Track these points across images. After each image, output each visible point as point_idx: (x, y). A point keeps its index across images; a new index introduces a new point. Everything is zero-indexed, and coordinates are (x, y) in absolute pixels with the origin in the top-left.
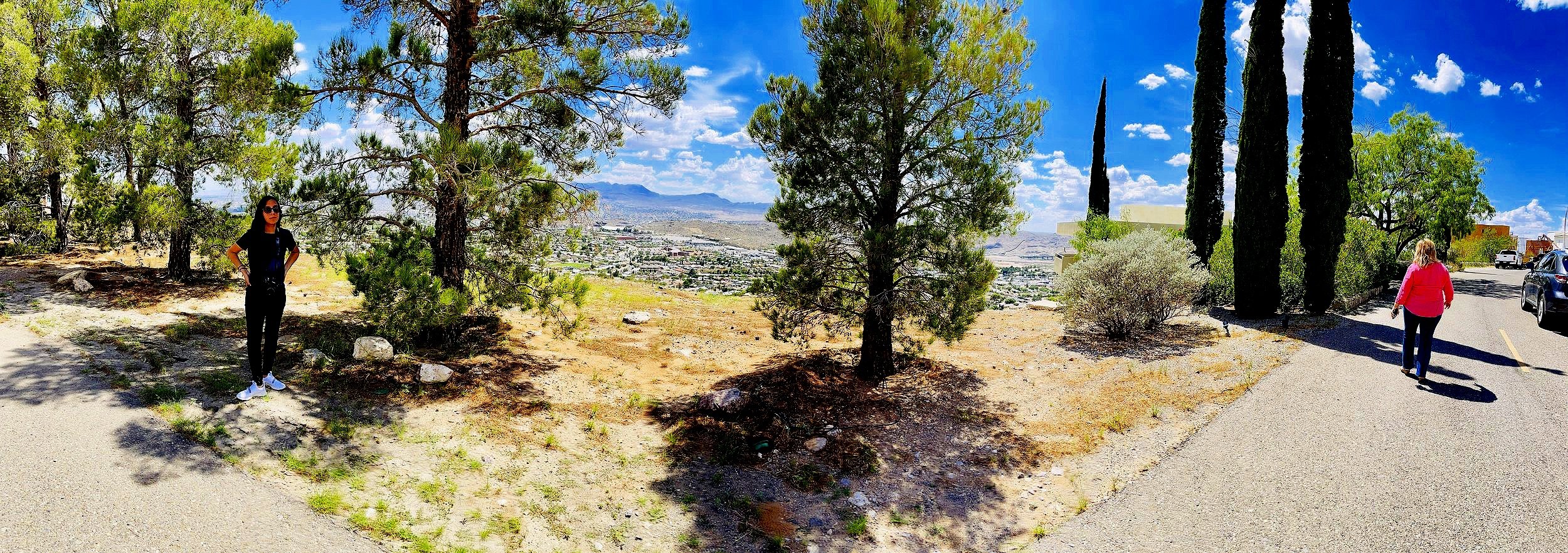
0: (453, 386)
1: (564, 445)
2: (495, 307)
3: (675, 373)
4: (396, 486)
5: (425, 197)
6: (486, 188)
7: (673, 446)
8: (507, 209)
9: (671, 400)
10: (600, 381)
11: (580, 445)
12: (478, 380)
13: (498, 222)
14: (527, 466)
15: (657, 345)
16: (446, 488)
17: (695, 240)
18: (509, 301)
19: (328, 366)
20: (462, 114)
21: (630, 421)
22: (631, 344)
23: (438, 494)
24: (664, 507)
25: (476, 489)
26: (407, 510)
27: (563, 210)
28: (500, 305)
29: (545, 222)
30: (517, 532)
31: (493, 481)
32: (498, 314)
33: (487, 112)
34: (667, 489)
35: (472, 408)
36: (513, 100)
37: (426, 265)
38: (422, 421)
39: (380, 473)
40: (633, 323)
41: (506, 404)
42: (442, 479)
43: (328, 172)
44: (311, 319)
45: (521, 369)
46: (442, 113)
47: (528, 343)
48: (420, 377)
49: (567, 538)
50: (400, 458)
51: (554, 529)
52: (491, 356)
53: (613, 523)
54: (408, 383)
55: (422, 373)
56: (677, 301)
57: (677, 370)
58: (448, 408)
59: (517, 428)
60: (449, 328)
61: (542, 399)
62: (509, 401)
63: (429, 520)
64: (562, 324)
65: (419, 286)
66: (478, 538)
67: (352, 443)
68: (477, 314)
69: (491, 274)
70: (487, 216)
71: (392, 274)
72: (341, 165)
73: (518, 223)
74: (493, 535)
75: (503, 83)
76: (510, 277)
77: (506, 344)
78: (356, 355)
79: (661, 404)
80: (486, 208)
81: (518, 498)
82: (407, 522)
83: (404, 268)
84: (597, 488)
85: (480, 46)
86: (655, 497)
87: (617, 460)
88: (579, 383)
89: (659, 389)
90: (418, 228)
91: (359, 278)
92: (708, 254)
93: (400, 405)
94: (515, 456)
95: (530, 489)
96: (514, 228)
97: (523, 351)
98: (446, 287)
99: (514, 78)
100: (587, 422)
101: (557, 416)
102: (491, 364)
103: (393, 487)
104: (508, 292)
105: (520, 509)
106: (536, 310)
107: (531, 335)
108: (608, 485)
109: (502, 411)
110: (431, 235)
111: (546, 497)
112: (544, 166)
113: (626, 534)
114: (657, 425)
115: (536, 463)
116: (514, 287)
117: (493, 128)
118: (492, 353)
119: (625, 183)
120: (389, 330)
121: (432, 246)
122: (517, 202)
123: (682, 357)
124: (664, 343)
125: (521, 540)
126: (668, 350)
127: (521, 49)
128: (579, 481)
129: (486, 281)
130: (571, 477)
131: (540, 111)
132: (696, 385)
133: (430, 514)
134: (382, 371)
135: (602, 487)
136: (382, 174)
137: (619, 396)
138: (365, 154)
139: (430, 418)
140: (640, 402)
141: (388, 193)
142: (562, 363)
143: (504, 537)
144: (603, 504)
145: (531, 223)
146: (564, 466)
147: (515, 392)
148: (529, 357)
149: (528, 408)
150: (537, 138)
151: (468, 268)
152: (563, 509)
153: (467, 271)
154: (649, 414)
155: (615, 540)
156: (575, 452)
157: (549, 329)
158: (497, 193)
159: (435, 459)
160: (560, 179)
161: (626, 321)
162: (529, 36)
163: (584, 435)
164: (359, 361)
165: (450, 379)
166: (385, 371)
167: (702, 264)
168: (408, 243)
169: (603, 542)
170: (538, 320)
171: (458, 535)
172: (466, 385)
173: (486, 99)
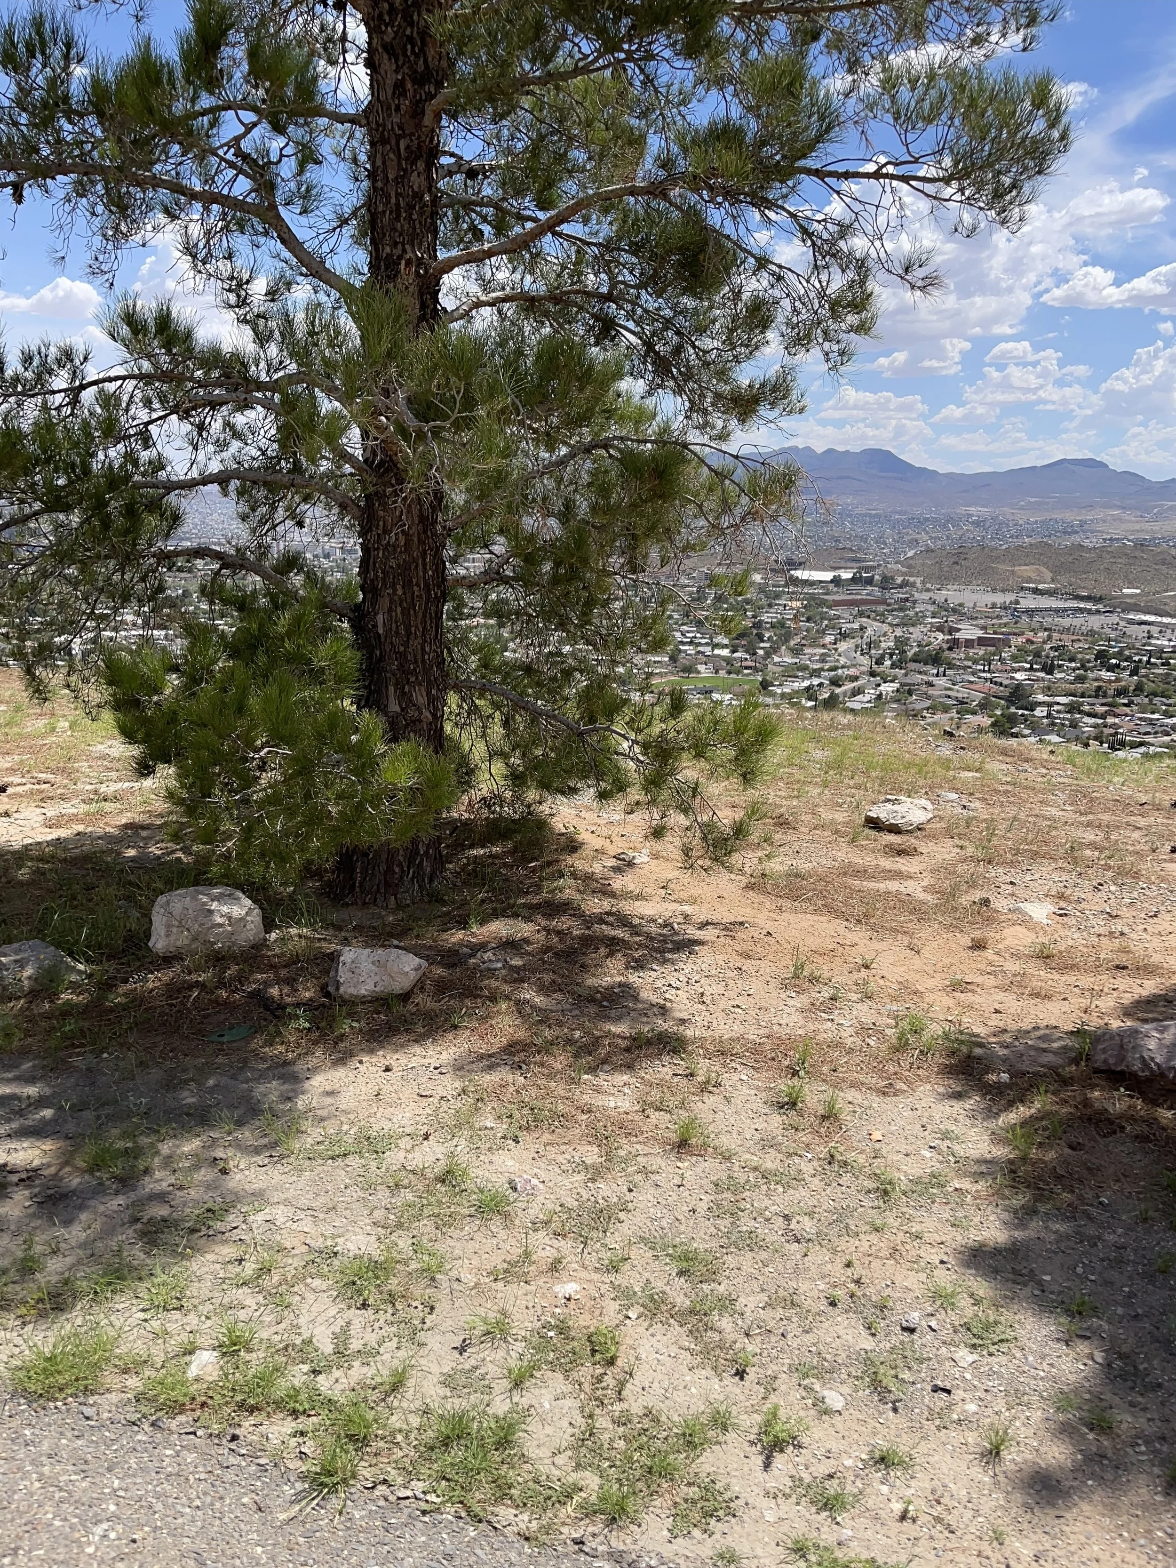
0: (425, 1001)
1: (726, 1142)
2: (532, 795)
3: (1012, 966)
4: (276, 1278)
5: (326, 492)
6: (492, 464)
7: (1024, 1159)
8: (553, 522)
9: (1007, 1038)
10: (814, 980)
11: (767, 1144)
12: (494, 984)
13: (530, 560)
14: (629, 1197)
15: (955, 888)
16: (414, 1265)
17: (1029, 602)
18: (569, 772)
19: (74, 987)
20: (420, 262)
21: (900, 1085)
22: (893, 886)
23: (394, 1284)
24: (1006, 1316)
25: (497, 1261)
26: (306, 1335)
27: (702, 522)
28: (545, 786)
29: (654, 555)
30: (611, 1362)
31: (541, 1238)
32: (545, 809)
33: (490, 254)
34: (1014, 1271)
35: (481, 1057)
36: (562, 219)
37: (339, 680)
38: (346, 1101)
39: (229, 1251)
40: (895, 829)
41: (570, 1041)
42: (404, 1243)
43: (31, 411)
44: (22, 855)
45: (603, 951)
46: (362, 258)
47: (618, 883)
48: (338, 985)
49: (741, 1374)
50: (287, 1202)
51: (706, 1352)
52: (528, 919)
53: (868, 1344)
54: (308, 1005)
55: (343, 975)
56: (996, 766)
57: (1016, 956)
58: (415, 1062)
59: (599, 1101)
60: (412, 852)
61: (662, 1025)
62: (577, 1034)
63: (368, 1354)
64: (707, 830)
65: (320, 736)
66: (505, 1384)
67: (149, 1185)
68: (485, 813)
69: (520, 705)
70: (500, 546)
71: (241, 709)
72: (74, 393)
73: (585, 561)
74: (544, 1372)
75: (530, 171)
76: (572, 712)
77: (568, 889)
78: (159, 942)
79: (981, 1045)
80: (496, 522)
81: (607, 1278)
82: (306, 1368)
83: (273, 690)
84: (818, 1256)
85: (464, 67)
86: (982, 1287)
87: (870, 1184)
88: (756, 986)
89: (970, 1007)
90: (311, 578)
91: (146, 722)
92: (1067, 640)
93: (286, 1063)
94: (595, 1174)
95: (639, 1254)
96: (573, 575)
97: (606, 904)
98: (395, 739)
99: (561, 157)
100: (784, 1085)
101: (703, 1067)
102: (526, 941)
103: (268, 1282)
104: (565, 751)
105: (615, 1305)
106: (635, 794)
107: (625, 864)
108: (849, 1245)
109: (560, 1061)
110: (352, 596)
111: (681, 1273)
112: (650, 402)
113: (906, 1375)
114: (973, 1102)
115: (652, 1190)
116: (581, 734)
117: (505, 300)
118: (529, 913)
119: (855, 448)
120: (246, 864)
121: (357, 627)
122: (583, 506)
123: (1026, 921)
124: (972, 884)
125: (622, 1384)
126: (986, 902)
127: (577, 71)
128: (772, 1234)
129: (506, 724)
130: (746, 1224)
131: (635, 250)
132: (1078, 1002)
133: (372, 1339)
134: (232, 978)
135: (835, 1252)
136: (201, 428)
137: (868, 1020)
138: (146, 366)
139: (369, 1090)
140: (926, 1036)
141: (222, 479)
142: (708, 934)
143: (574, 1375)
144: (840, 1293)
145: (616, 561)
146: (728, 1195)
147: (592, 1009)
148: (623, 921)
149: (628, 1050)
150: (631, 325)
151: (457, 688)
152: (727, 1304)
153: (452, 700)
154: (948, 1071)
155: (876, 1385)
156: (755, 1160)
157: (671, 845)
158: (527, 480)
159: (383, 1195)
160: (694, 437)
161: (874, 824)
162: (601, 33)
163: (776, 1120)
164: (167, 960)
165: (420, 985)
166: (241, 978)
167: (1049, 669)
168: (283, 621)
169: (846, 1390)
170: (640, 820)
171: (448, 1381)
172: (462, 996)
173: (484, 219)
